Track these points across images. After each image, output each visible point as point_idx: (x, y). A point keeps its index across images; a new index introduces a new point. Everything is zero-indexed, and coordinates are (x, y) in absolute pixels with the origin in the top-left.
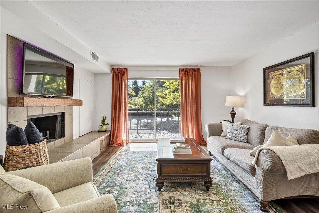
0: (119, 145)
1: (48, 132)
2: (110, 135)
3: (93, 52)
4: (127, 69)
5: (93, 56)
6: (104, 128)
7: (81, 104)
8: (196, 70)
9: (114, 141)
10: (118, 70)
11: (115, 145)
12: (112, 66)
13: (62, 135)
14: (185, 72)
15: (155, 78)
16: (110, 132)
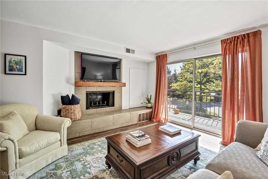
0: (157, 122)
1: (106, 102)
2: (152, 111)
3: (127, 48)
4: (166, 54)
5: (128, 51)
6: (149, 105)
7: (125, 86)
8: (251, 35)
9: (155, 117)
10: (159, 57)
11: (154, 121)
12: (156, 54)
13: (113, 105)
14: (231, 42)
15: (193, 59)
16: (153, 109)
